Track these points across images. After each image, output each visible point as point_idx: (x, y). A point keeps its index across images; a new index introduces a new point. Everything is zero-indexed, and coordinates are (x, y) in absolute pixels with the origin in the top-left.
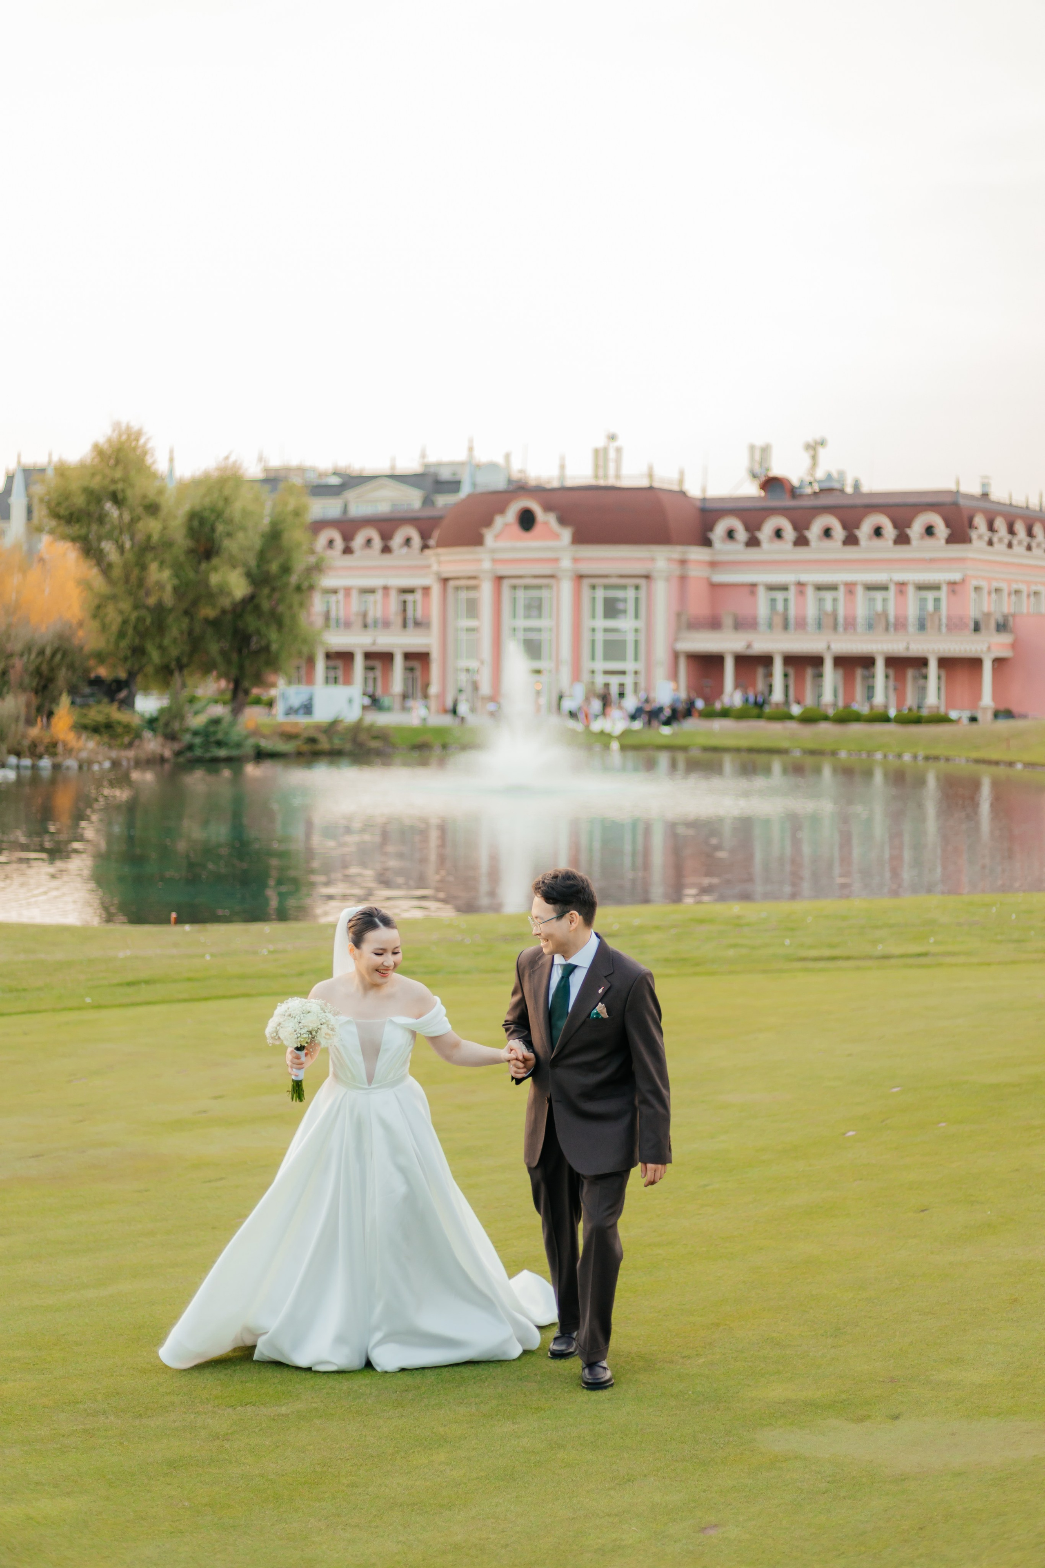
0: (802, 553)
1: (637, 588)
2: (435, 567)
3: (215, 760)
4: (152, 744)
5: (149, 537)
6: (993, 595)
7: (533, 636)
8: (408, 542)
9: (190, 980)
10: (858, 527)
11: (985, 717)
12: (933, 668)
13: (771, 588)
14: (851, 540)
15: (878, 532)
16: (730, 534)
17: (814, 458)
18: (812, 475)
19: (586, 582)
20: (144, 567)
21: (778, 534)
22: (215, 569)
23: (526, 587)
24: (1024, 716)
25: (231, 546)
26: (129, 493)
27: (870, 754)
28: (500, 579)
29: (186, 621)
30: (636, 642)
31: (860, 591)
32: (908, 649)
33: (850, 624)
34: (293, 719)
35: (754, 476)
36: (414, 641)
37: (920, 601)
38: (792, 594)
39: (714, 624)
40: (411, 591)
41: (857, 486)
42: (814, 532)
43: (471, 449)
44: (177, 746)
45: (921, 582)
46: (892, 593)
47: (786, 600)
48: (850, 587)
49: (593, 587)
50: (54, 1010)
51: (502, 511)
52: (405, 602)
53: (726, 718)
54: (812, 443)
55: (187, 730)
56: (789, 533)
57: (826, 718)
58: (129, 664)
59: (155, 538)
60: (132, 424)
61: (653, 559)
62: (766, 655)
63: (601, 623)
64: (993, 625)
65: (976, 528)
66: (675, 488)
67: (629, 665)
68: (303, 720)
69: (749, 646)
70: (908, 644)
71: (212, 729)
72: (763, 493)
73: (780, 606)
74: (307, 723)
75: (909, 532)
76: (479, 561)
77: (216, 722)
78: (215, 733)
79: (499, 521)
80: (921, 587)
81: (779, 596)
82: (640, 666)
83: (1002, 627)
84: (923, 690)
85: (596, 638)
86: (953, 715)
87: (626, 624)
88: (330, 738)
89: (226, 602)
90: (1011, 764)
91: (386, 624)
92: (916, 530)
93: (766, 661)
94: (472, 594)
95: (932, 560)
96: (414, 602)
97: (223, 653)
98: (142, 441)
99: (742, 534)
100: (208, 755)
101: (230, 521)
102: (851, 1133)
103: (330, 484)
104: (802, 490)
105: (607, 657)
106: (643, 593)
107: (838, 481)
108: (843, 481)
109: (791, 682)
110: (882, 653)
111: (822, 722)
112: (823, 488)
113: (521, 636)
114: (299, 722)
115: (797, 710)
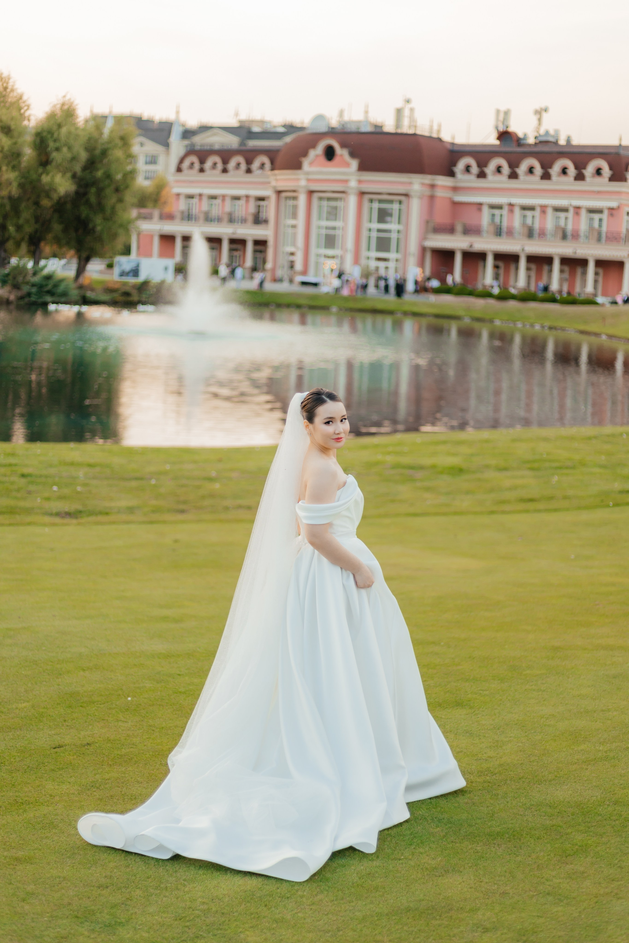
0: (513, 184)
1: (400, 202)
2: (274, 184)
7: (331, 232)
8: (262, 166)
10: (551, 167)
12: (590, 267)
13: (492, 207)
14: (545, 176)
15: (564, 171)
16: (468, 169)
17: (540, 120)
18: (538, 132)
19: (367, 197)
21: (499, 170)
22: (48, 173)
23: (329, 199)
25: (57, 157)
28: (311, 193)
29: (33, 208)
30: (398, 239)
31: (550, 211)
32: (575, 253)
33: (542, 234)
34: (124, 279)
35: (496, 130)
36: (259, 233)
37: (589, 220)
38: (504, 211)
39: (451, 230)
40: (262, 199)
41: (568, 141)
42: (522, 169)
44: (20, 294)
45: (590, 207)
46: (570, 214)
47: (501, 215)
48: (543, 209)
49: (371, 201)
51: (314, 147)
52: (259, 206)
53: (448, 294)
54: (539, 110)
55: (27, 283)
56: (506, 170)
57: (513, 297)
59: (7, 150)
61: (410, 183)
62: (483, 252)
63: (376, 226)
66: (434, 135)
67: (392, 255)
68: (132, 280)
69: (471, 246)
70: (576, 249)
71: (44, 283)
72: (497, 142)
73: (497, 220)
75: (584, 172)
76: (298, 180)
78: (47, 285)
79: (312, 153)
80: (591, 211)
81: (497, 212)
82: (399, 256)
84: (584, 281)
85: (371, 235)
86: (599, 300)
87: (391, 227)
88: (140, 293)
91: (244, 221)
92: (589, 171)
93: (481, 256)
94: (294, 203)
95: (599, 192)
96: (263, 206)
99: (475, 169)
100: (40, 300)
104: (524, 142)
105: (378, 250)
106: (403, 207)
107: (553, 136)
108: (557, 137)
109: (501, 271)
110: (558, 255)
111: (510, 300)
112: (542, 141)
113: (324, 232)
114: (129, 281)
115: (496, 291)
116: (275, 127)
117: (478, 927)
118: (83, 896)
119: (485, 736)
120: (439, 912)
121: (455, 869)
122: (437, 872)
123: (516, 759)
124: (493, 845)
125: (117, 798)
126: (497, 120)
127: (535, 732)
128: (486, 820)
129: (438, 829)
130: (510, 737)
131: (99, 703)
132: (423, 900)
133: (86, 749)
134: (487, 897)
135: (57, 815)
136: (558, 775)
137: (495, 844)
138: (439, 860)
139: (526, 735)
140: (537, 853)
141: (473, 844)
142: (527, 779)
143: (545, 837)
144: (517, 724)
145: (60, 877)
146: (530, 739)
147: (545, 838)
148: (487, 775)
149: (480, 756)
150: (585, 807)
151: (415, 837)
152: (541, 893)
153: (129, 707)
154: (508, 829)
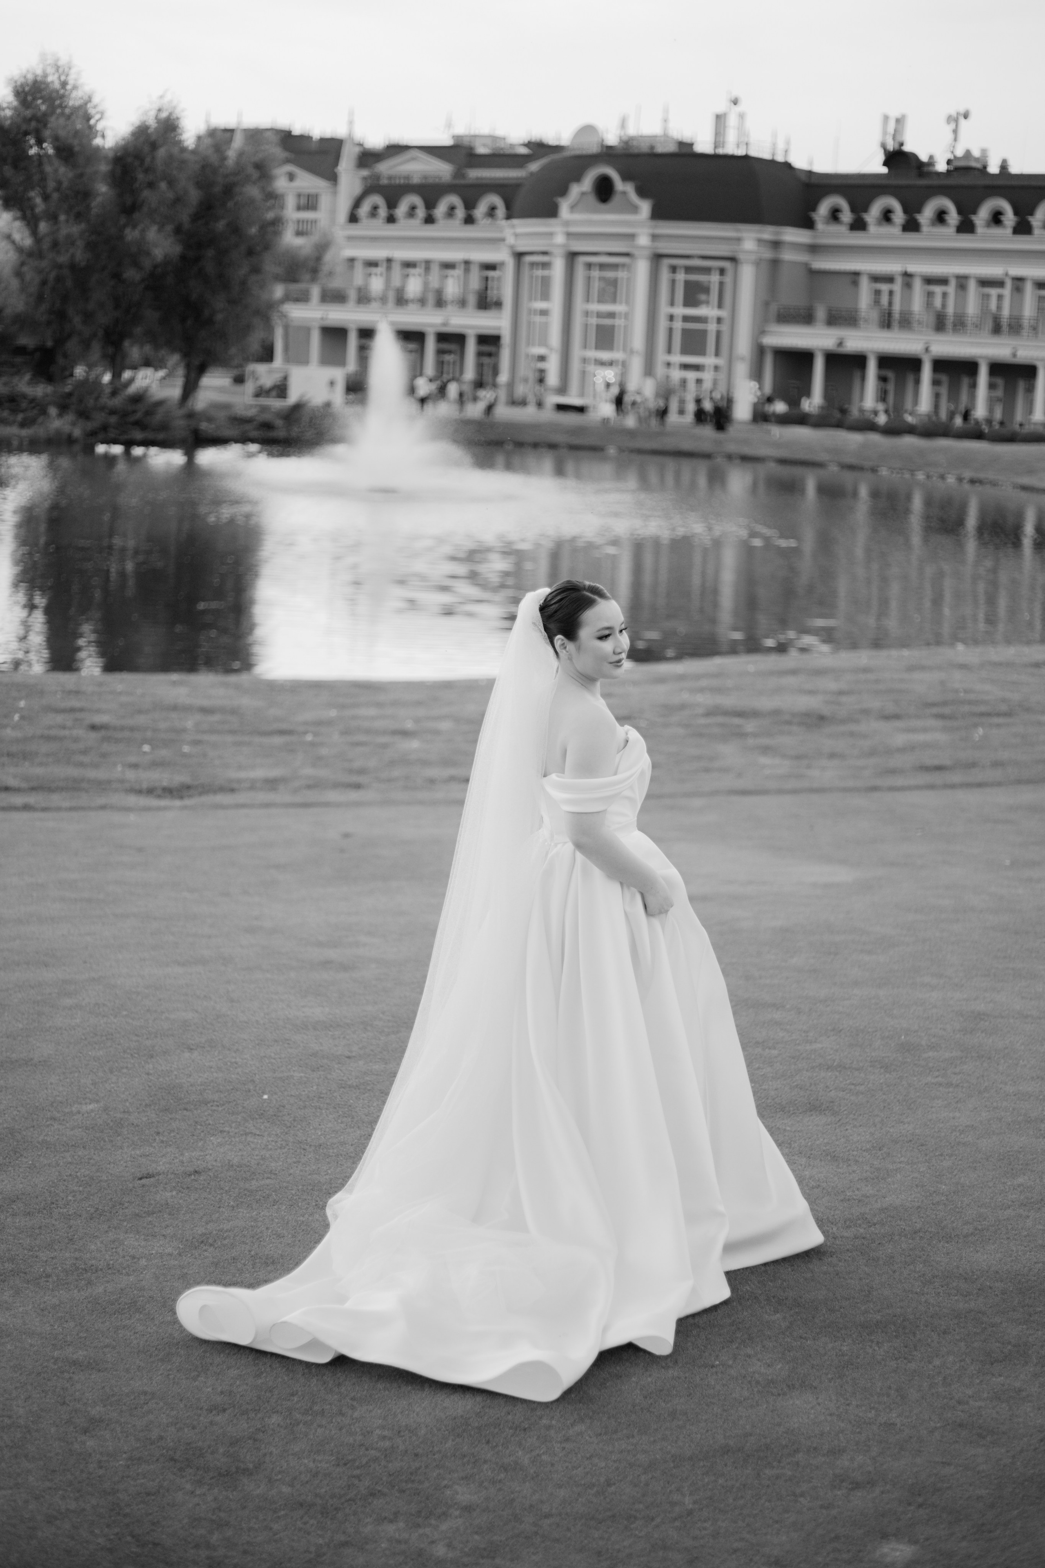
0: (911, 240)
1: (722, 271)
2: (511, 241)
7: (607, 322)
8: (492, 211)
10: (974, 211)
12: (1041, 379)
13: (876, 278)
14: (965, 226)
15: (995, 218)
16: (835, 215)
17: (955, 132)
18: (953, 152)
19: (666, 262)
21: (887, 216)
23: (602, 266)
27: (912, 472)
28: (572, 256)
30: (719, 334)
31: (972, 286)
32: (1014, 355)
33: (960, 322)
36: (487, 323)
37: (1039, 302)
38: (897, 287)
39: (806, 318)
40: (490, 267)
41: (1004, 167)
42: (925, 216)
44: (90, 426)
45: (1041, 278)
46: (1006, 290)
47: (891, 293)
48: (962, 281)
49: (674, 269)
51: (578, 178)
52: (485, 279)
53: (802, 426)
54: (954, 114)
56: (899, 216)
61: (739, 240)
62: (860, 354)
63: (680, 311)
66: (778, 159)
67: (709, 360)
68: (276, 404)
69: (840, 344)
70: (1017, 349)
72: (885, 170)
73: (884, 300)
75: (1030, 219)
76: (551, 234)
78: (134, 412)
79: (575, 190)
80: (1041, 285)
81: (884, 287)
82: (720, 361)
84: (1030, 402)
85: (674, 327)
87: (707, 313)
91: (461, 303)
92: (1039, 217)
93: (858, 361)
94: (546, 273)
96: (493, 279)
99: (847, 216)
104: (931, 169)
105: (685, 351)
106: (728, 279)
107: (979, 160)
108: (985, 160)
109: (891, 387)
110: (986, 358)
111: (906, 435)
112: (959, 167)
113: (594, 321)
114: (271, 405)
115: (882, 419)
116: (512, 146)
117: (842, 1481)
118: (184, 1424)
119: (857, 1161)
120: (778, 1454)
121: (804, 1383)
122: (776, 1387)
123: (910, 1199)
124: (870, 1344)
125: (243, 1262)
126: (885, 133)
127: (941, 1155)
128: (859, 1301)
129: (778, 1315)
130: (900, 1163)
131: (215, 1103)
132: (751, 1435)
133: (192, 1180)
134: (858, 1430)
135: (142, 1289)
136: (980, 1227)
137: (872, 1341)
138: (779, 1367)
139: (926, 1160)
140: (943, 1356)
141: (835, 1342)
142: (927, 1234)
143: (957, 1329)
144: (911, 1141)
145: (145, 1393)
146: (933, 1165)
147: (957, 1332)
148: (860, 1225)
149: (848, 1194)
150: (1024, 1280)
151: (739, 1329)
152: (948, 1424)
153: (264, 1111)
154: (895, 1316)
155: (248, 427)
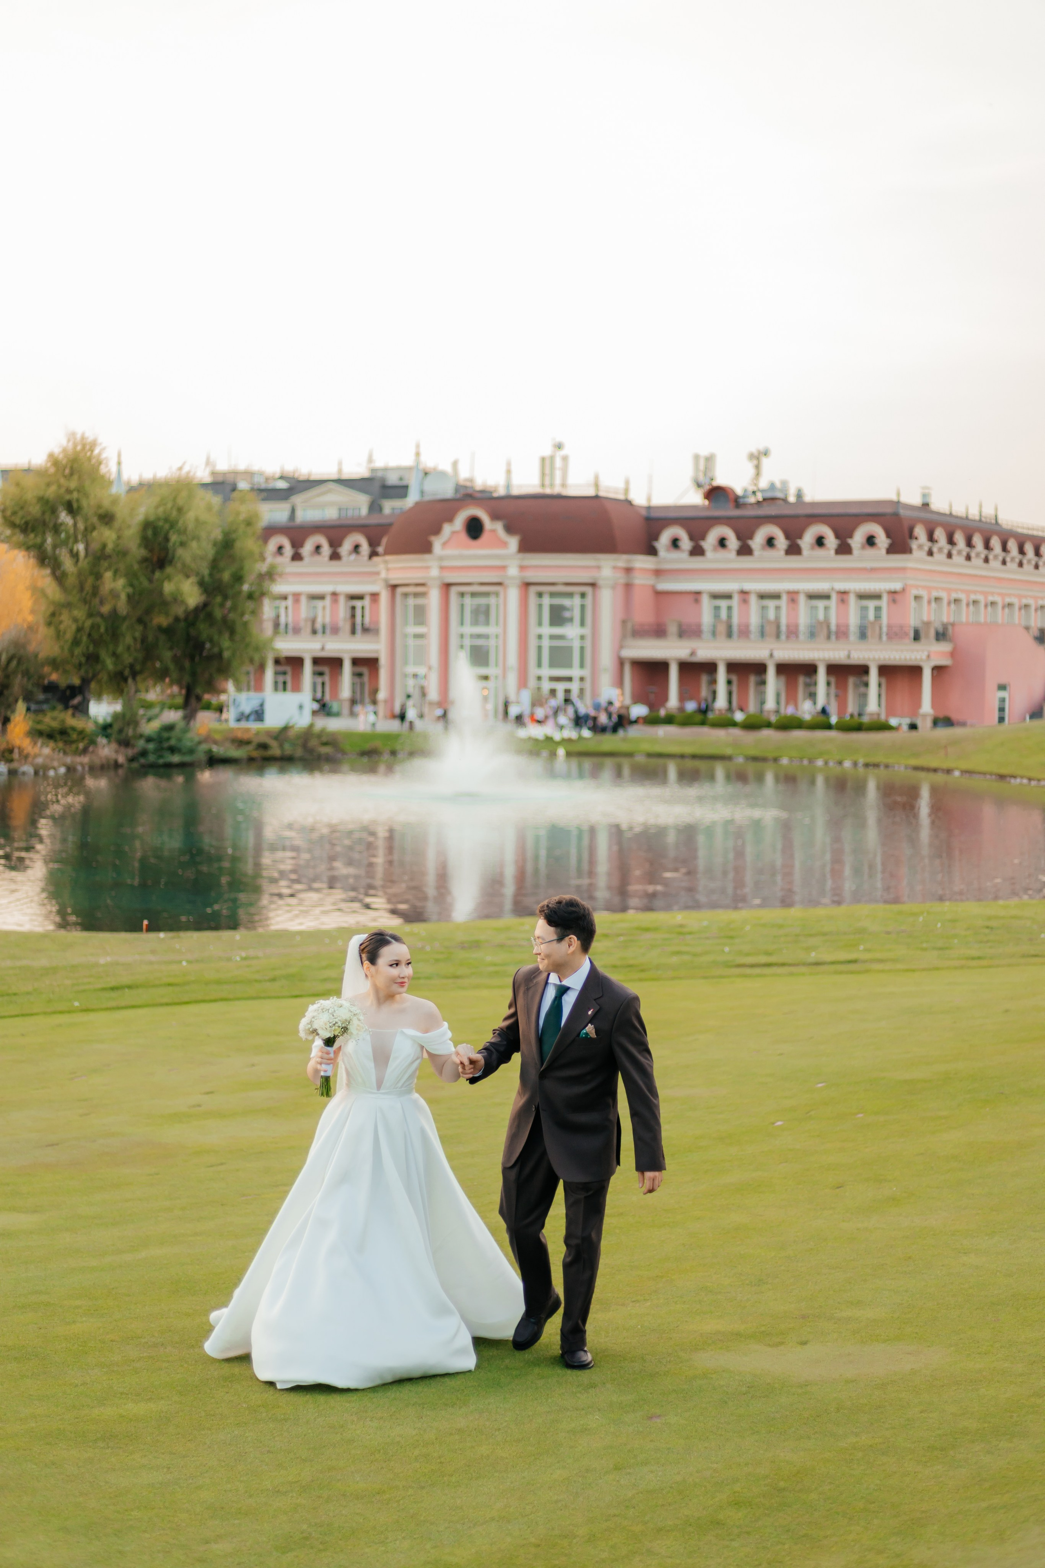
0: (745, 562)
1: (583, 595)
2: (383, 575)
3: (169, 766)
4: (106, 750)
5: (104, 546)
6: (933, 604)
7: (480, 642)
8: (356, 548)
9: (170, 985)
10: (800, 536)
11: (925, 725)
12: (873, 676)
13: (715, 596)
14: (794, 550)
15: (820, 542)
16: (675, 543)
17: (758, 467)
18: (755, 485)
19: (533, 590)
20: (98, 576)
21: (722, 543)
22: (169, 578)
23: (474, 595)
24: (963, 724)
25: (184, 555)
26: (84, 503)
27: (811, 761)
28: (448, 586)
29: (140, 628)
30: (582, 649)
31: (802, 599)
32: (849, 657)
33: (793, 632)
34: (244, 724)
35: (699, 485)
36: (362, 647)
37: (861, 610)
38: (735, 602)
39: (659, 632)
40: (360, 597)
41: (799, 495)
42: (757, 541)
43: (418, 454)
44: (130, 752)
45: (862, 591)
46: (833, 602)
47: (730, 608)
48: (793, 596)
49: (540, 595)
50: (45, 1013)
51: (450, 519)
52: (353, 608)
53: (671, 725)
54: (756, 453)
55: (141, 736)
56: (733, 543)
57: (769, 725)
58: (82, 672)
59: (110, 546)
60: (87, 435)
61: (598, 568)
62: (711, 661)
63: (547, 630)
64: (932, 633)
65: (916, 538)
66: (621, 497)
67: (575, 672)
68: (254, 726)
70: (849, 652)
71: (165, 735)
72: (707, 502)
73: (724, 614)
74: (258, 728)
75: (850, 542)
76: (428, 568)
77: (170, 728)
78: (168, 739)
79: (447, 529)
80: (862, 596)
81: (723, 604)
82: (586, 672)
83: (941, 636)
84: (864, 696)
85: (543, 645)
86: (893, 722)
87: (572, 632)
88: (281, 746)
89: (180, 611)
90: (949, 771)
91: (335, 630)
92: (857, 540)
93: (710, 668)
94: (420, 601)
95: (873, 570)
96: (363, 608)
97: (176, 659)
98: (96, 452)
99: (686, 543)
100: (161, 761)
101: (184, 532)
102: (779, 1123)
103: (278, 488)
104: (745, 499)
105: (552, 665)
106: (589, 601)
107: (781, 491)
108: (786, 490)
109: (735, 688)
110: (824, 660)
111: (764, 728)
112: (766, 498)
113: (467, 642)
114: (250, 728)
115: (740, 717)
126: (696, 471)
155: (250, 748)
